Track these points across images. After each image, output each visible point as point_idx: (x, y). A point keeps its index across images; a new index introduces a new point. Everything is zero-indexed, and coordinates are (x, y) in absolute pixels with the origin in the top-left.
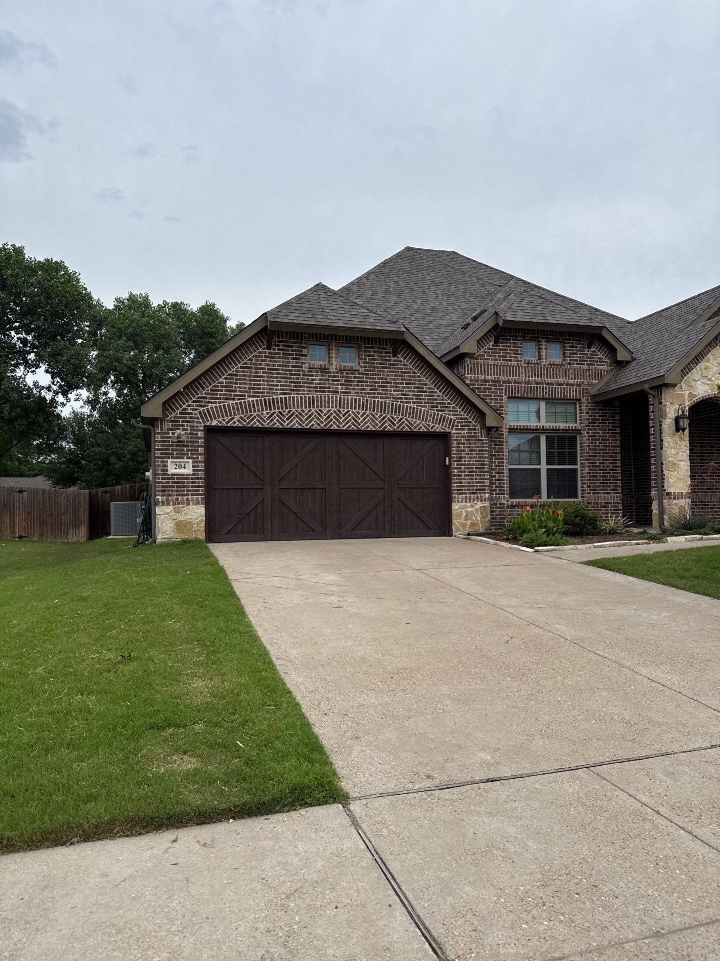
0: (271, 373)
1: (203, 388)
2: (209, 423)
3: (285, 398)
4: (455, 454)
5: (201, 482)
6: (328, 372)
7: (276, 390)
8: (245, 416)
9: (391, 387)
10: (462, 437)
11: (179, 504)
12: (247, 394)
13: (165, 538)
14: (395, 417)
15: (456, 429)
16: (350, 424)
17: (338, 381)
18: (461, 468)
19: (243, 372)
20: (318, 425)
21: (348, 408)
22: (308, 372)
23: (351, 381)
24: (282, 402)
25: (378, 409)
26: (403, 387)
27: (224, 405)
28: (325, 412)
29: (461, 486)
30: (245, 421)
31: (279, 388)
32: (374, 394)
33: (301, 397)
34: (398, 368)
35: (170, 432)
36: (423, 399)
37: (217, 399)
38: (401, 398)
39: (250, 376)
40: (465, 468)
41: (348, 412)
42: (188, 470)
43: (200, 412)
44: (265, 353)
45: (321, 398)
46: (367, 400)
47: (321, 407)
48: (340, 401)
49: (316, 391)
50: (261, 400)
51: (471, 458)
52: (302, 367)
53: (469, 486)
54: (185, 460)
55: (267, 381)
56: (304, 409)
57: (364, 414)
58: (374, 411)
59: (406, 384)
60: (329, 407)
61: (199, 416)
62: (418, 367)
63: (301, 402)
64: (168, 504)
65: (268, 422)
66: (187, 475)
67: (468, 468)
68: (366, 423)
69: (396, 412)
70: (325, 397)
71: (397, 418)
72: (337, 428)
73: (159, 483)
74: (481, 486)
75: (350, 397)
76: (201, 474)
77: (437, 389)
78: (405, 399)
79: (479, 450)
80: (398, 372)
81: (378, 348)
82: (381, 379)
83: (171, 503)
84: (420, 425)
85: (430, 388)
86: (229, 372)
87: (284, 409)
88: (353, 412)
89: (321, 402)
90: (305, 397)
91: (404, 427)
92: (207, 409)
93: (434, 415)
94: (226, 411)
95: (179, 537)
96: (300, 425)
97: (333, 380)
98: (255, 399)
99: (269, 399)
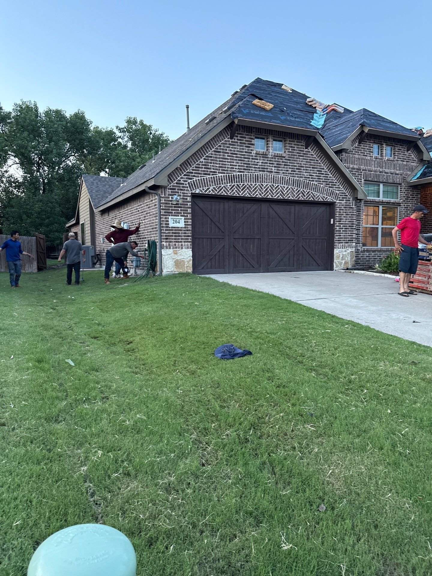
0: (233, 157)
1: (190, 165)
2: (194, 191)
3: (241, 175)
4: (338, 217)
5: (189, 233)
6: (267, 158)
7: (235, 169)
8: (216, 187)
9: (304, 170)
10: (343, 205)
11: (176, 248)
12: (217, 171)
13: (168, 272)
14: (305, 190)
15: (340, 200)
16: (279, 194)
17: (273, 164)
18: (340, 226)
19: (215, 155)
20: (260, 195)
21: (278, 184)
22: (255, 156)
23: (280, 164)
24: (239, 177)
25: (295, 184)
26: (310, 170)
27: (204, 179)
28: (264, 186)
29: (340, 238)
30: (217, 191)
31: (237, 167)
32: (294, 174)
33: (251, 175)
34: (308, 157)
35: (170, 197)
36: (322, 179)
37: (199, 173)
38: (309, 178)
39: (220, 158)
40: (343, 226)
41: (278, 186)
42: (182, 224)
43: (189, 183)
44: (229, 141)
45: (262, 176)
46: (290, 178)
47: (263, 182)
48: (274, 178)
49: (260, 171)
50: (226, 176)
51: (346, 219)
52: (251, 153)
53: (345, 238)
54: (180, 217)
55: (230, 162)
56: (252, 183)
57: (288, 187)
58: (293, 186)
59: (313, 168)
60: (267, 183)
61: (188, 186)
62: (319, 156)
63: (251, 178)
64: (170, 248)
65: (230, 191)
66: (181, 228)
67: (345, 226)
68: (288, 194)
69: (306, 187)
70: (265, 175)
71: (306, 191)
72: (271, 197)
73: (164, 233)
74: (351, 238)
75: (279, 176)
76: (190, 228)
77: (330, 172)
78: (312, 178)
79: (351, 215)
80: (308, 159)
81: (297, 142)
82: (298, 164)
83: (172, 248)
84: (320, 197)
85: (326, 172)
86: (207, 155)
87: (240, 183)
88: (281, 186)
89: (262, 178)
90: (253, 175)
91: (310, 198)
92: (193, 181)
93: (328, 190)
94: (205, 183)
95: (177, 271)
96: (250, 194)
97: (270, 163)
98: (222, 175)
99: (231, 175)
